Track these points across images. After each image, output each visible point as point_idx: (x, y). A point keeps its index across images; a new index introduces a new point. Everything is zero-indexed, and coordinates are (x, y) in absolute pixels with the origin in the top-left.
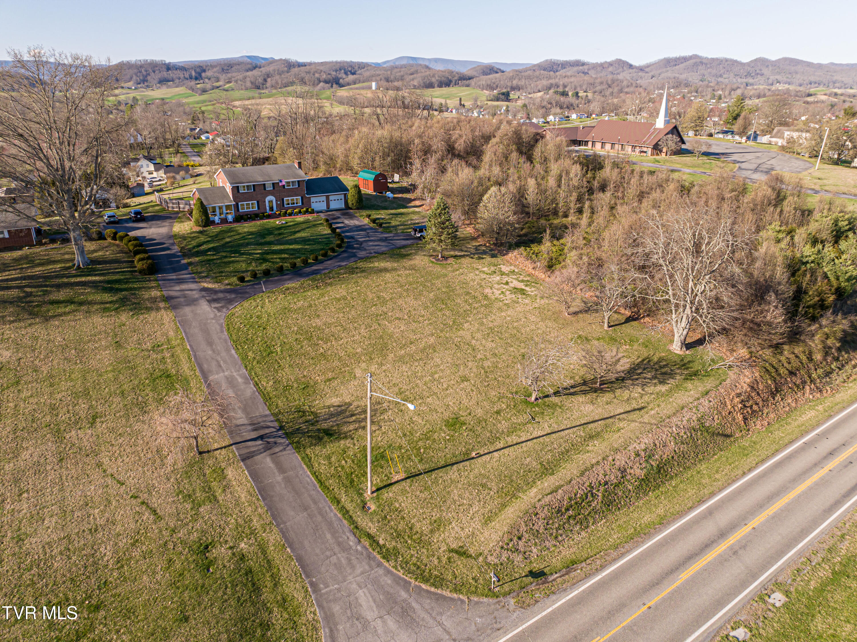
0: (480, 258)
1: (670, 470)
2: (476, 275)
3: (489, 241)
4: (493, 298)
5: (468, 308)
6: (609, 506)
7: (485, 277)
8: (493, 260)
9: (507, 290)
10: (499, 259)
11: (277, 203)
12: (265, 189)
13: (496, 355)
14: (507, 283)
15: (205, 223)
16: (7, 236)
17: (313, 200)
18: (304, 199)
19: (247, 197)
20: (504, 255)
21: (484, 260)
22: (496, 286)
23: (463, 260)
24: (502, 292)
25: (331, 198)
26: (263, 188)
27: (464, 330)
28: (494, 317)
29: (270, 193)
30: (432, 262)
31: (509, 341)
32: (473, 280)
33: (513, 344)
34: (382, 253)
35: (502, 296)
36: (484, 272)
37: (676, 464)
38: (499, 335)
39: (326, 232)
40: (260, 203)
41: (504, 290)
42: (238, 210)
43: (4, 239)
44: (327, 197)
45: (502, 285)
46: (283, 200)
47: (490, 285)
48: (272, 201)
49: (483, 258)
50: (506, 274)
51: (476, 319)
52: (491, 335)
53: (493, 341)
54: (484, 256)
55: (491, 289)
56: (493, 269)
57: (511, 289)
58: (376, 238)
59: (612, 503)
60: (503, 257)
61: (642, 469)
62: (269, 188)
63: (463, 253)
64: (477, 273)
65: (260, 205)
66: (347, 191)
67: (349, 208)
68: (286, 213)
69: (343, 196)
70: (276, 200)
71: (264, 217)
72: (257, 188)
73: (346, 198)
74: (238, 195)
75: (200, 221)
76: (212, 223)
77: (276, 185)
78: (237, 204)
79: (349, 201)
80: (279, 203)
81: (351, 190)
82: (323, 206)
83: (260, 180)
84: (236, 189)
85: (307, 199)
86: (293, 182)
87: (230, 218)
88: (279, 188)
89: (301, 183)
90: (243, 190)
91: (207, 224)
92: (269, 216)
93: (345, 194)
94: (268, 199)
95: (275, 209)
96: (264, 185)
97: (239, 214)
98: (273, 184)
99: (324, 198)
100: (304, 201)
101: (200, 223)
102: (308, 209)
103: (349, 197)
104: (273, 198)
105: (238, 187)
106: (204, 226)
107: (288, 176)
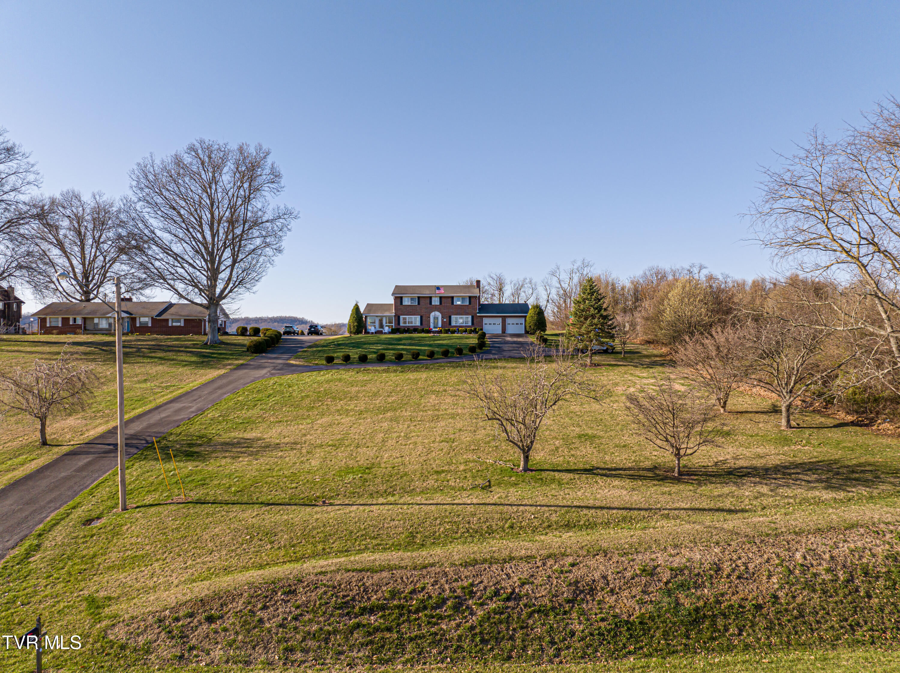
1: (733, 630)
4: (620, 393)
6: (484, 641)
9: (653, 389)
11: (442, 320)
12: (431, 303)
14: (661, 385)
15: (357, 330)
16: (182, 325)
17: (485, 320)
18: (475, 319)
19: (410, 311)
24: (641, 391)
25: (509, 321)
26: (428, 302)
29: (436, 308)
36: (637, 376)
37: (763, 624)
39: (472, 343)
40: (424, 318)
41: (647, 389)
42: (399, 323)
43: (180, 327)
44: (504, 318)
45: (650, 386)
46: (450, 317)
47: (631, 384)
48: (437, 318)
59: (498, 641)
61: (641, 603)
62: (436, 301)
64: (627, 376)
65: (424, 321)
66: (527, 312)
67: (527, 332)
68: (449, 330)
69: (524, 319)
70: (442, 317)
71: (423, 331)
72: (422, 301)
73: (525, 321)
74: (401, 307)
75: (352, 327)
76: (367, 332)
77: (443, 300)
78: (399, 318)
79: (527, 324)
80: (445, 320)
81: (530, 312)
82: (498, 330)
83: (427, 293)
84: (399, 300)
85: (479, 319)
86: (463, 298)
87: (386, 329)
88: (446, 302)
89: (472, 300)
90: (406, 302)
91: (358, 332)
92: (429, 331)
93: (525, 317)
94: (432, 315)
95: (440, 324)
96: (431, 298)
97: (398, 327)
98: (441, 298)
99: (500, 320)
100: (475, 321)
101: (352, 330)
102: (475, 329)
103: (527, 319)
104: (438, 314)
105: (401, 298)
106: (355, 333)
107: (461, 292)
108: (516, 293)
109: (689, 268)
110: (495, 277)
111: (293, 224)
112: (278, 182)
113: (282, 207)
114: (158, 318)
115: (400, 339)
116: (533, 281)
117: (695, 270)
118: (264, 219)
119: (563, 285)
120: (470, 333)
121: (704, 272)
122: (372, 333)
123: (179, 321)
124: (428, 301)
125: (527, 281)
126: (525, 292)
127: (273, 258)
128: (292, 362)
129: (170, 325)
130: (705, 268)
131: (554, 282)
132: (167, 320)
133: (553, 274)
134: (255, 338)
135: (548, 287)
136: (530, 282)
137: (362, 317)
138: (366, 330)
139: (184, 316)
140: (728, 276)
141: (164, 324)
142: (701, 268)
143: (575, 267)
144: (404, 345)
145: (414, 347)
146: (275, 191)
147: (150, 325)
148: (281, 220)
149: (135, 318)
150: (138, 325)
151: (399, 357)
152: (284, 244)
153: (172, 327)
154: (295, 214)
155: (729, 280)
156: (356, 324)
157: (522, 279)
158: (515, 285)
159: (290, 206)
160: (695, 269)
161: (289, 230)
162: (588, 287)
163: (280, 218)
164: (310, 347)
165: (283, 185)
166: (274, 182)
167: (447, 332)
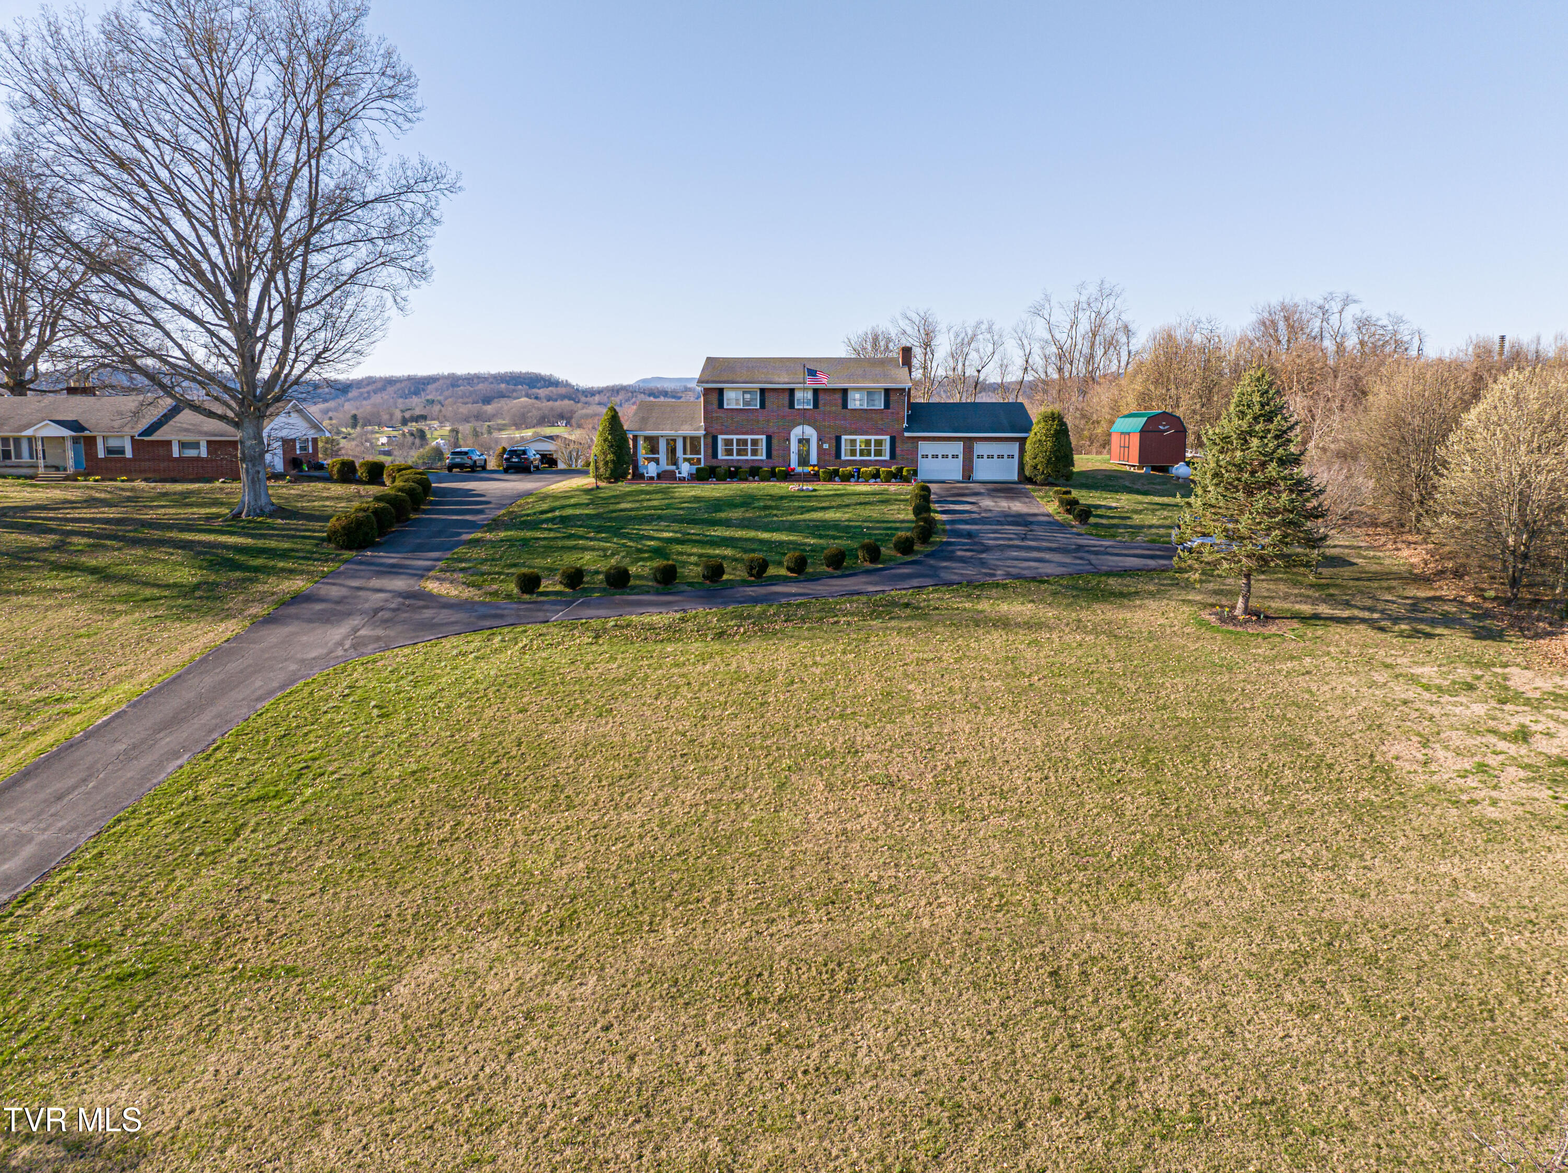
0: (1416, 634)
2: (1372, 684)
3: (1479, 591)
4: (1420, 781)
5: (1260, 801)
7: (1411, 695)
8: (1478, 646)
9: (1514, 761)
10: (1507, 648)
11: (820, 447)
12: (791, 403)
13: (1282, 1116)
14: (1523, 735)
15: (614, 470)
16: (204, 453)
17: (925, 448)
18: (898, 444)
19: (742, 423)
20: (1537, 636)
21: (1435, 642)
22: (1457, 738)
23: (1336, 632)
24: (1482, 768)
25: (979, 449)
26: (786, 402)
27: (1164, 900)
28: (1384, 871)
29: (805, 418)
30: (1202, 624)
31: (1429, 1038)
32: (1345, 701)
33: (1448, 1067)
34: (1038, 579)
35: (1472, 782)
36: (1413, 679)
38: (1375, 979)
39: (901, 517)
41: (1493, 761)
42: (715, 454)
43: (198, 459)
44: (969, 444)
45: (1492, 739)
46: (838, 439)
47: (1426, 727)
48: (808, 441)
49: (1429, 636)
50: (1528, 702)
51: (1270, 863)
52: (1315, 968)
53: (1305, 1011)
54: (1439, 631)
55: (1425, 743)
56: (1463, 673)
57: (1540, 761)
58: (1054, 545)
60: (1528, 643)
62: (804, 399)
63: (1346, 614)
64: (1380, 677)
65: (775, 447)
66: (1028, 429)
67: (1025, 479)
68: (836, 472)
69: (1016, 446)
70: (819, 439)
71: (772, 475)
72: (770, 399)
73: (1022, 451)
74: (720, 414)
75: (601, 464)
76: (638, 476)
77: (822, 396)
78: (715, 439)
79: (1027, 458)
80: (826, 446)
81: (1035, 428)
82: (953, 470)
83: (782, 380)
84: (714, 398)
85: (909, 446)
86: (870, 393)
87: (685, 469)
88: (830, 405)
89: (894, 397)
90: (733, 399)
91: (617, 475)
92: (788, 476)
93: (1023, 441)
94: (797, 432)
95: (814, 459)
96: (792, 391)
97: (714, 463)
98: (816, 391)
99: (958, 448)
100: (898, 450)
101: (602, 470)
102: (900, 470)
103: (1028, 446)
104: (810, 433)
105: (721, 391)
106: (608, 480)
107: (864, 377)
108: (959, 354)
109: (1320, 302)
110: (916, 319)
111: (445, 206)
112: (407, 97)
113: (414, 161)
114: (146, 438)
115: (718, 505)
116: (996, 328)
117: (1335, 307)
118: (371, 192)
119: (1058, 336)
120: (888, 481)
121: (1353, 311)
122: (652, 478)
123: (196, 445)
124: (785, 398)
125: (984, 327)
126: (978, 351)
127: (403, 293)
128: (432, 586)
129: (176, 454)
130: (1355, 301)
131: (1041, 331)
132: (169, 443)
133: (1037, 312)
134: (374, 490)
135: (1026, 342)
136: (990, 330)
137: (626, 440)
138: (636, 467)
139: (206, 434)
140: (1399, 321)
141: (162, 451)
142: (1347, 301)
143: (1083, 299)
144: (727, 523)
145: (752, 534)
146: (401, 120)
147: (129, 454)
148: (412, 196)
149: (94, 438)
150: (101, 454)
151: (715, 572)
152: (433, 256)
153: (181, 459)
154: (451, 177)
155: (1402, 327)
156: (610, 457)
157: (974, 324)
158: (957, 335)
159: (434, 160)
160: (1333, 303)
161: (436, 222)
162: (1256, 398)
163: (409, 189)
164: (495, 525)
165: (419, 105)
166: (393, 96)
167: (832, 476)
